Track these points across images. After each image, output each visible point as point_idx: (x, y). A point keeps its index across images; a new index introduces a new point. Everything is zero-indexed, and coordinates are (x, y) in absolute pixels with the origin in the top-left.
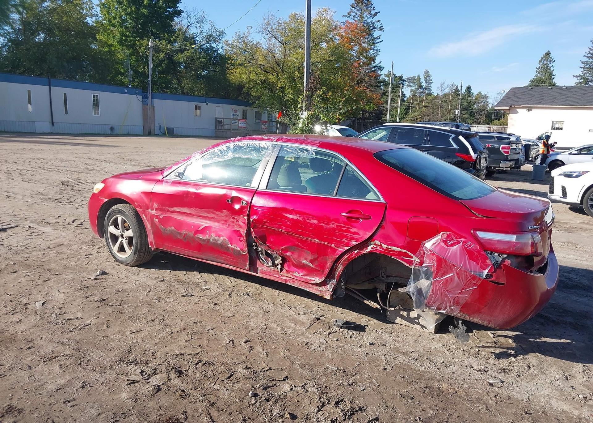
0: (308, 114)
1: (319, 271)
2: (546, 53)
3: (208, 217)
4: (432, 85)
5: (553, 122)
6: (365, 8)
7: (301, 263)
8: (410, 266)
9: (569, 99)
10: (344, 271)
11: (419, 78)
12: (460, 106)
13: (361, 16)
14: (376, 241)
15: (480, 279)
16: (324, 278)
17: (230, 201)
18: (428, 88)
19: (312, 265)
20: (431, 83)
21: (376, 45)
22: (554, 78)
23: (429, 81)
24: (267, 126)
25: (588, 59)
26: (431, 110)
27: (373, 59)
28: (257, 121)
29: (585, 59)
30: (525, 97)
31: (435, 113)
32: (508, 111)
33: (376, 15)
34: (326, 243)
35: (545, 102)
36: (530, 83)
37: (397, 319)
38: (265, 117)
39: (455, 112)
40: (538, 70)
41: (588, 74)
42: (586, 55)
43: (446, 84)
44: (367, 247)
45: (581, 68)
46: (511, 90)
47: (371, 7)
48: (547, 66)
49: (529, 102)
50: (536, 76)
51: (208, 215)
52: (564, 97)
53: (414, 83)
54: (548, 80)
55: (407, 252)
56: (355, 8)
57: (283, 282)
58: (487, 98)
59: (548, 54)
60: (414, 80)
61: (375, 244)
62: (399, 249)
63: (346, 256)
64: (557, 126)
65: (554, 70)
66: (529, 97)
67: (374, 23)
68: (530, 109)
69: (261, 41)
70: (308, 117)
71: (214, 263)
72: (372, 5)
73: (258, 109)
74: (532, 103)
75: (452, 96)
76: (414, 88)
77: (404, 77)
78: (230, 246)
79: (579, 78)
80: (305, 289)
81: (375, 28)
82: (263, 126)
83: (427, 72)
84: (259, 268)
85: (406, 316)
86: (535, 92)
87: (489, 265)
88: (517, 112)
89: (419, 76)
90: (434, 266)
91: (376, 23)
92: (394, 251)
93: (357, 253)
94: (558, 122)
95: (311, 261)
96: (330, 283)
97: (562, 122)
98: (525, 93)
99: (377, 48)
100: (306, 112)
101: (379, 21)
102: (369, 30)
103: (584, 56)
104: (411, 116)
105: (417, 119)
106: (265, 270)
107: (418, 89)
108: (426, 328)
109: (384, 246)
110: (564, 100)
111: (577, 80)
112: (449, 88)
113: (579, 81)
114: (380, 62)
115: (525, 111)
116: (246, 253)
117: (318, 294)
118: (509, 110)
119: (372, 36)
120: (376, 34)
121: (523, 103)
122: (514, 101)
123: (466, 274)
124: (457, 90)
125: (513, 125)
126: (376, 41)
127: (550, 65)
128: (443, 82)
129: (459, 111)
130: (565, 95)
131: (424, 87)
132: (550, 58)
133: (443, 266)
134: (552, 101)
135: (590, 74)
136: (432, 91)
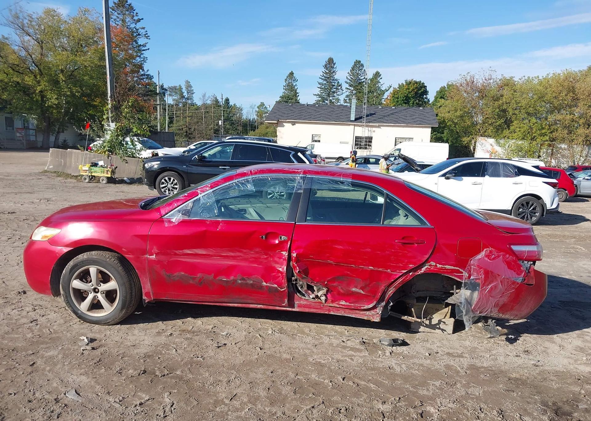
0: (116, 125)
1: (370, 296)
2: (290, 73)
3: (232, 256)
4: (194, 95)
5: (312, 135)
6: (127, 13)
7: (350, 291)
8: (461, 281)
9: (323, 115)
10: (394, 293)
11: (181, 88)
12: (222, 117)
13: (123, 21)
14: (431, 262)
15: (518, 283)
16: (375, 302)
17: (264, 237)
18: (190, 98)
19: (362, 292)
20: (193, 93)
21: (143, 52)
22: (298, 96)
23: (190, 92)
24: (23, 134)
25: (323, 81)
26: (196, 120)
27: (141, 67)
28: (8, 128)
29: (321, 81)
30: (288, 113)
31: (200, 123)
32: (276, 125)
33: (140, 21)
34: (380, 269)
35: (305, 118)
36: (280, 98)
37: (420, 328)
38: (18, 124)
39: (218, 123)
40: (285, 88)
41: (324, 94)
42: (321, 77)
43: (207, 96)
44: (420, 269)
45: (319, 88)
46: (275, 106)
47: (134, 13)
48: (292, 85)
49: (292, 117)
50: (283, 93)
51: (232, 254)
52: (318, 113)
53: (176, 93)
54: (294, 97)
55: (458, 268)
56: (116, 11)
57: (326, 313)
58: (241, 110)
59: (292, 74)
60: (176, 89)
61: (430, 265)
62: (452, 267)
63: (401, 279)
64: (316, 139)
65: (297, 88)
66: (291, 113)
67: (138, 29)
68: (294, 124)
69: (10, 36)
70: (117, 128)
71: (236, 305)
72: (134, 10)
73: (11, 115)
74: (295, 118)
75: (214, 107)
76: (176, 98)
77: (165, 86)
78: (264, 284)
79: (318, 96)
80: (351, 316)
81: (139, 35)
82: (18, 135)
83: (188, 82)
84: (296, 303)
85: (429, 324)
86: (295, 108)
87: (523, 271)
88: (283, 126)
89: (180, 86)
90: (482, 277)
91: (140, 30)
92: (448, 269)
93: (412, 275)
94: (317, 135)
95: (362, 288)
96: (380, 306)
97: (319, 136)
98: (287, 109)
99: (144, 55)
100: (114, 124)
101: (144, 28)
102: (133, 36)
103: (320, 78)
104: (176, 125)
105: (182, 129)
106: (304, 303)
107: (181, 99)
108: (445, 331)
109: (439, 266)
110: (319, 116)
111: (315, 99)
112: (210, 99)
113: (318, 99)
114: (148, 71)
115: (290, 124)
116: (285, 289)
117: (365, 318)
118: (277, 123)
119: (137, 43)
120: (141, 41)
121: (287, 118)
122: (280, 115)
123: (508, 280)
124: (217, 101)
125: (281, 137)
126: (143, 49)
127: (294, 84)
128: (204, 93)
129: (222, 121)
130: (319, 112)
131: (186, 97)
132: (293, 78)
133: (490, 277)
134: (309, 117)
135: (325, 94)
136: (194, 102)
